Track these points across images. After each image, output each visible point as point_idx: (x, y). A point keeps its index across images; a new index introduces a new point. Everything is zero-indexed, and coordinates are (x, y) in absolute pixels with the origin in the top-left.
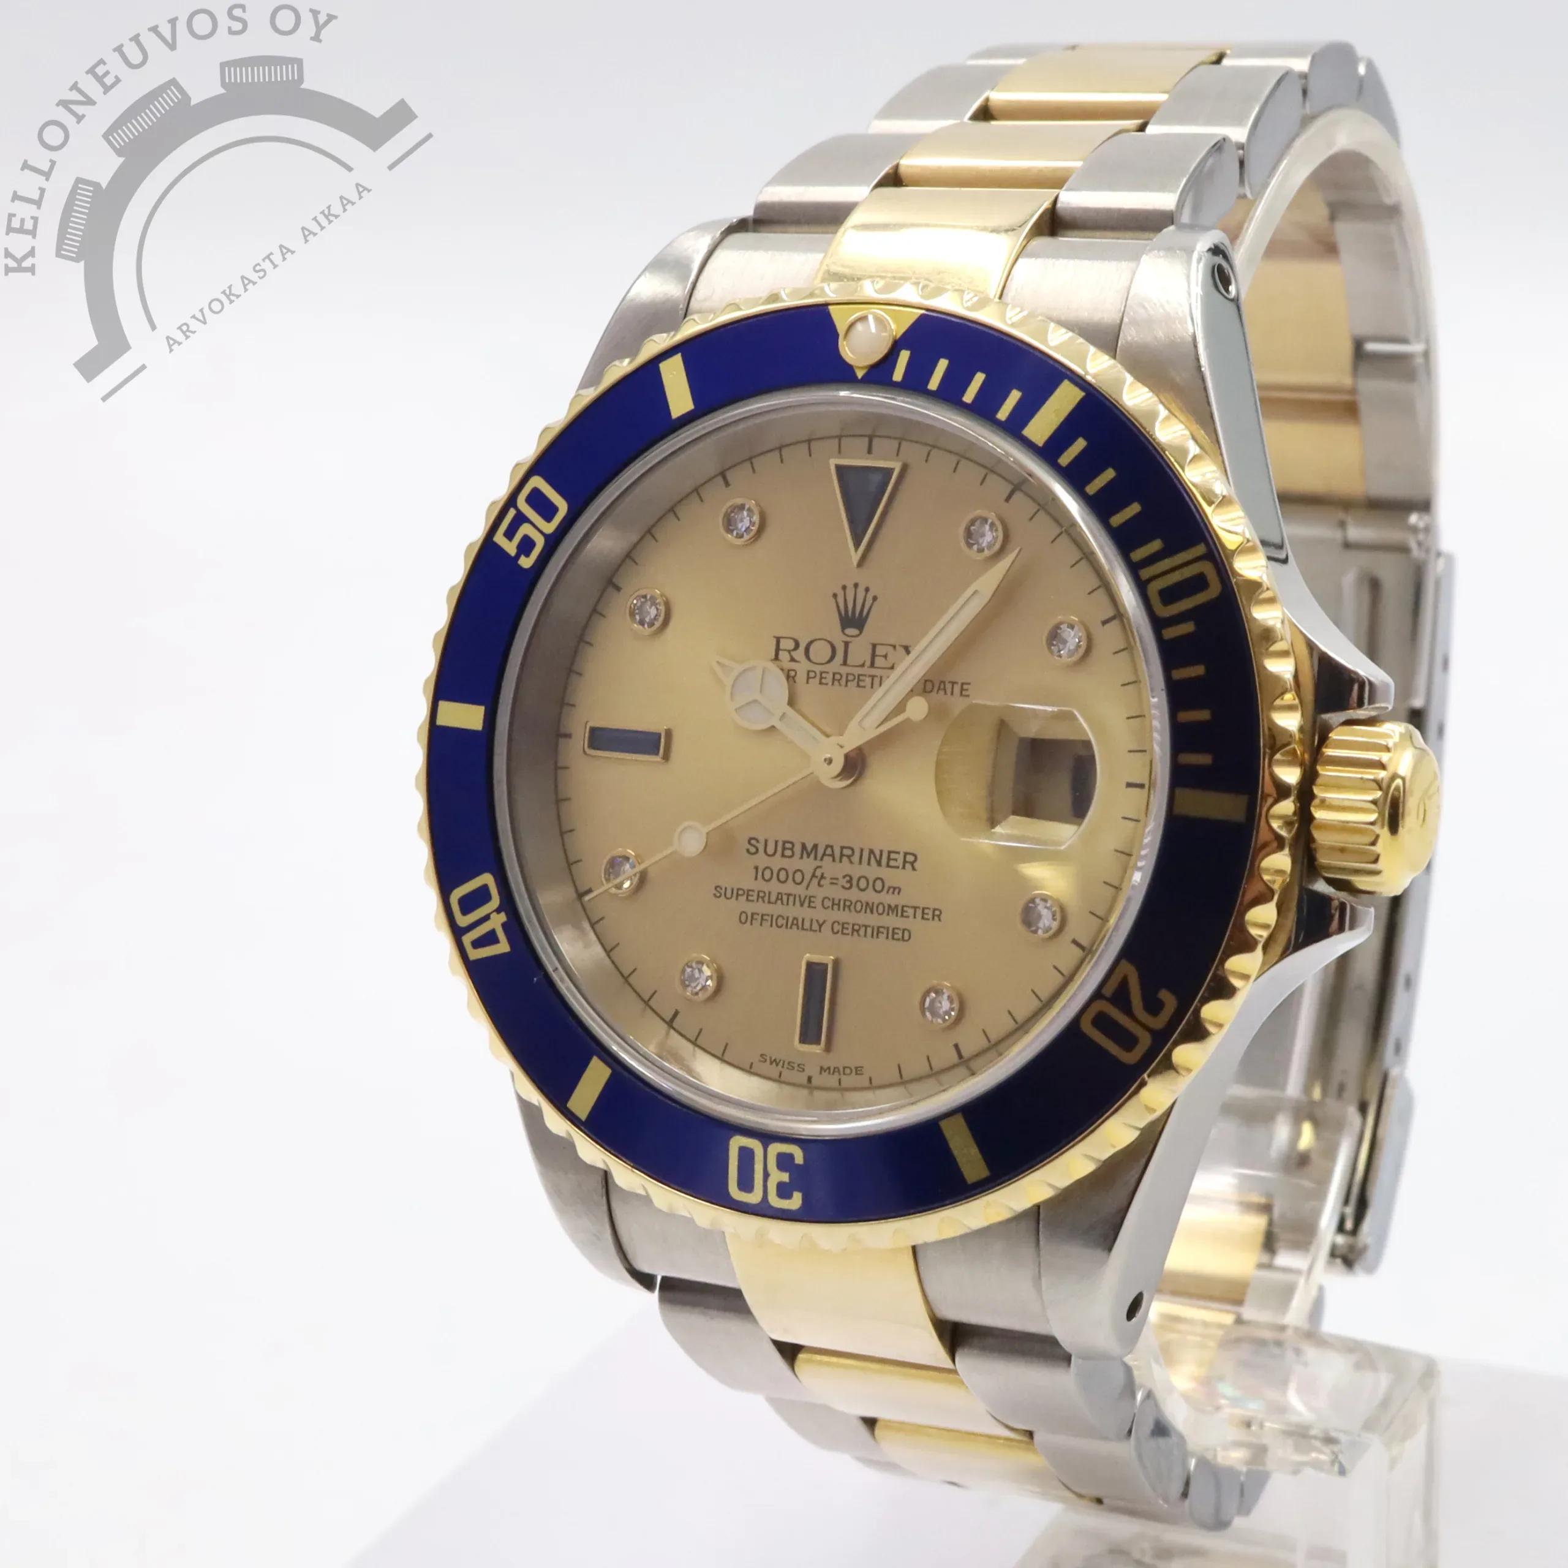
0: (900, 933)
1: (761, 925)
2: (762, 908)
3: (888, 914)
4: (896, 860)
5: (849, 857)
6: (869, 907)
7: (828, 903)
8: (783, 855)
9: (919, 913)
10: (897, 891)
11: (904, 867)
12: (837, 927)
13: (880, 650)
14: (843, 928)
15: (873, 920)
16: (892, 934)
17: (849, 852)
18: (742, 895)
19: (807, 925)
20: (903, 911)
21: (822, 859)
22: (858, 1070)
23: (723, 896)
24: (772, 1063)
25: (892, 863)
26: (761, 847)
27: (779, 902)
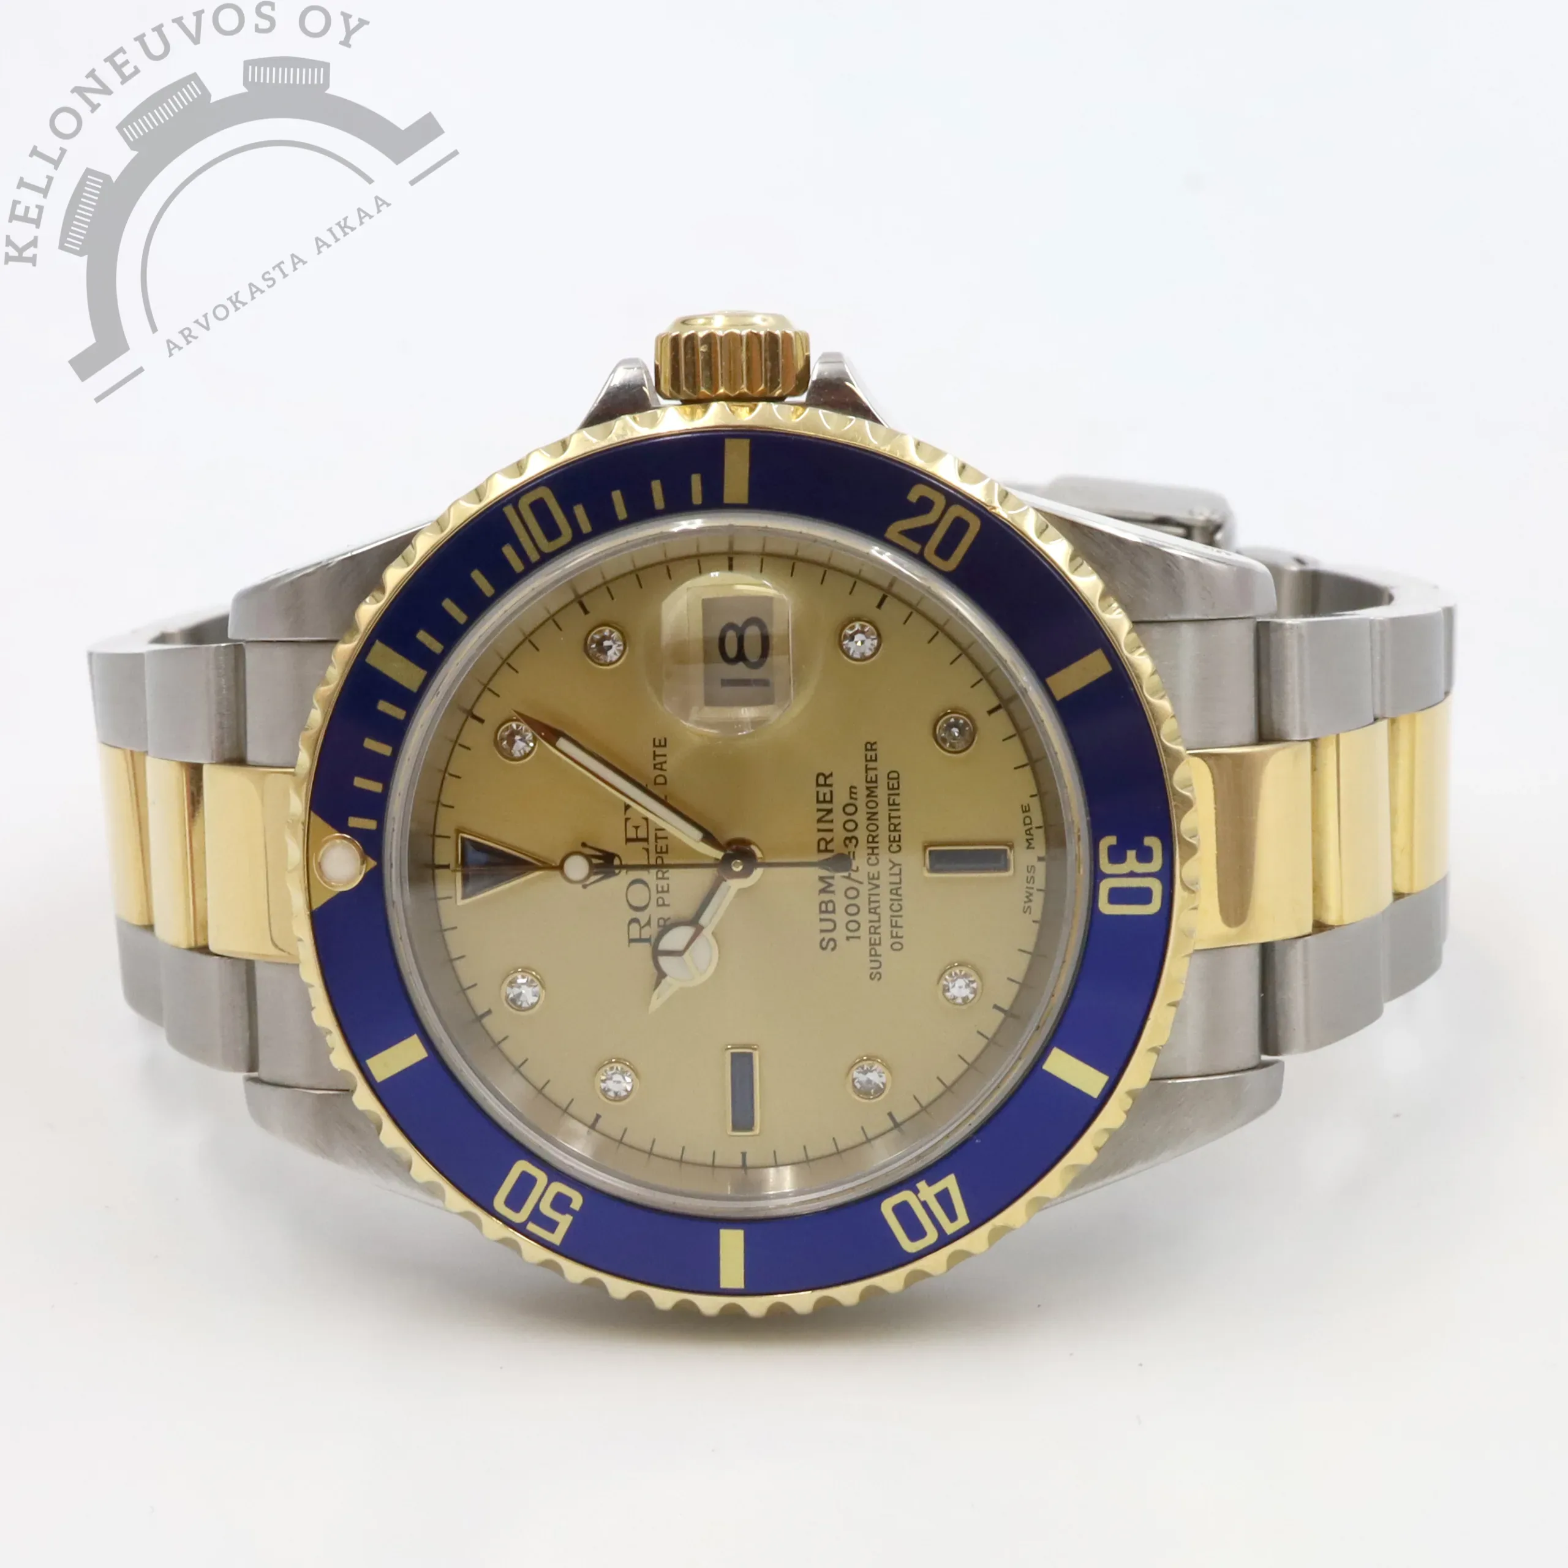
0: (891, 782)
1: (901, 927)
2: (885, 929)
3: (876, 796)
4: (824, 795)
5: (827, 843)
6: (872, 816)
7: (873, 860)
8: (834, 911)
9: (871, 765)
10: (853, 790)
11: (831, 785)
12: (895, 848)
14: (894, 841)
15: (883, 811)
16: (894, 789)
17: (823, 844)
18: (876, 951)
19: (896, 879)
20: (871, 782)
22: (1026, 810)
23: (879, 970)
24: (1030, 901)
25: (828, 798)
26: (828, 936)
27: (878, 911)
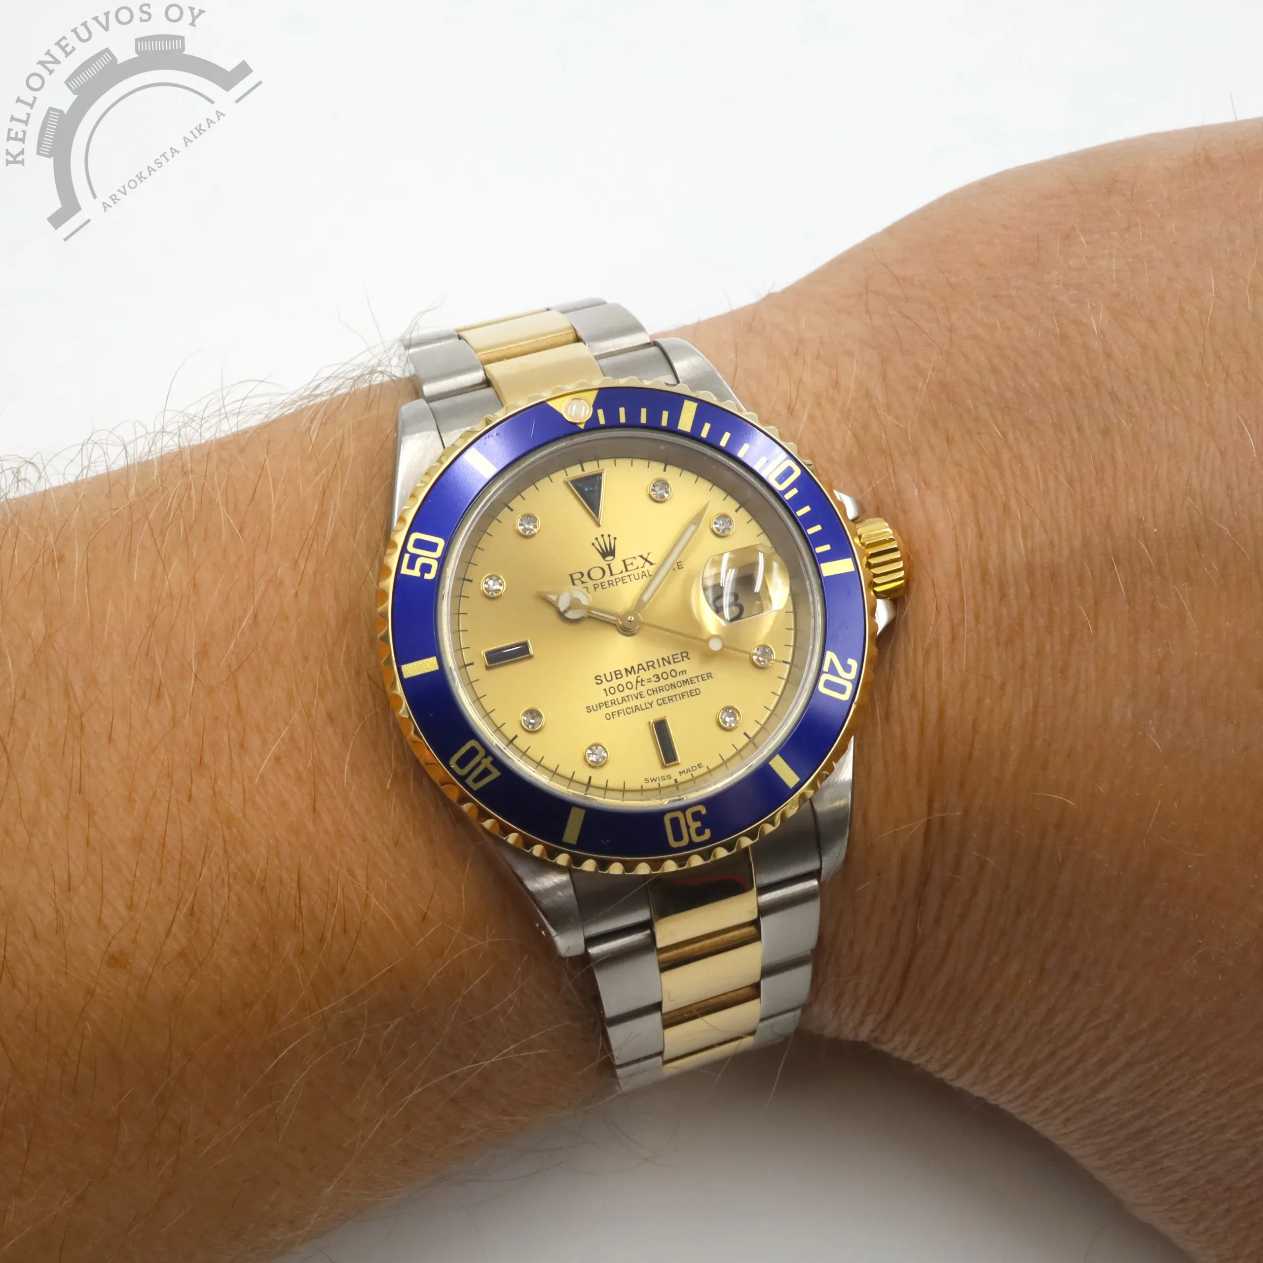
0: (694, 691)
1: (619, 716)
2: (615, 708)
3: (684, 685)
4: (677, 658)
5: (652, 666)
6: (673, 686)
7: (650, 692)
8: (617, 678)
9: (700, 678)
10: (684, 673)
11: (683, 660)
12: (660, 702)
13: (628, 562)
14: (663, 701)
15: (678, 691)
16: (691, 694)
17: (651, 663)
18: (602, 706)
19: (644, 707)
20: (691, 681)
21: (638, 672)
22: (700, 766)
23: (592, 710)
24: (652, 781)
25: (676, 660)
26: (603, 678)
27: (624, 702)
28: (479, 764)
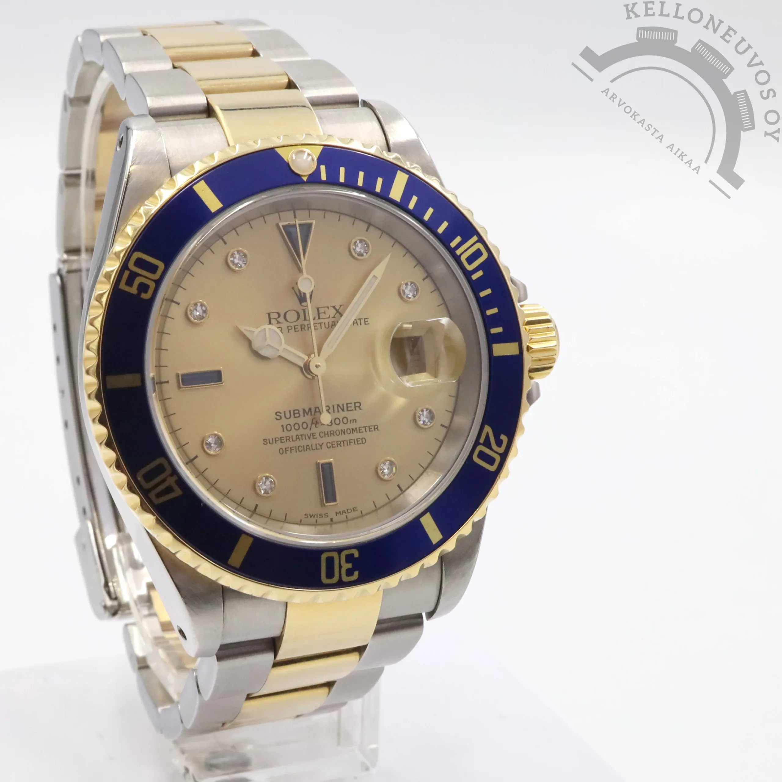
0: (360, 440)
1: (291, 452)
2: (289, 444)
3: (353, 433)
4: (351, 407)
5: (328, 411)
6: (343, 432)
7: (322, 435)
8: (295, 417)
9: (367, 429)
10: (354, 421)
11: (355, 409)
12: (329, 445)
13: (321, 310)
14: (332, 445)
15: (346, 437)
16: (357, 442)
18: (278, 441)
19: (314, 447)
20: (359, 430)
21: (314, 415)
22: (354, 509)
23: (268, 443)
24: (311, 517)
25: (349, 409)
26: (282, 415)
27: (298, 440)
28: (164, 481)
